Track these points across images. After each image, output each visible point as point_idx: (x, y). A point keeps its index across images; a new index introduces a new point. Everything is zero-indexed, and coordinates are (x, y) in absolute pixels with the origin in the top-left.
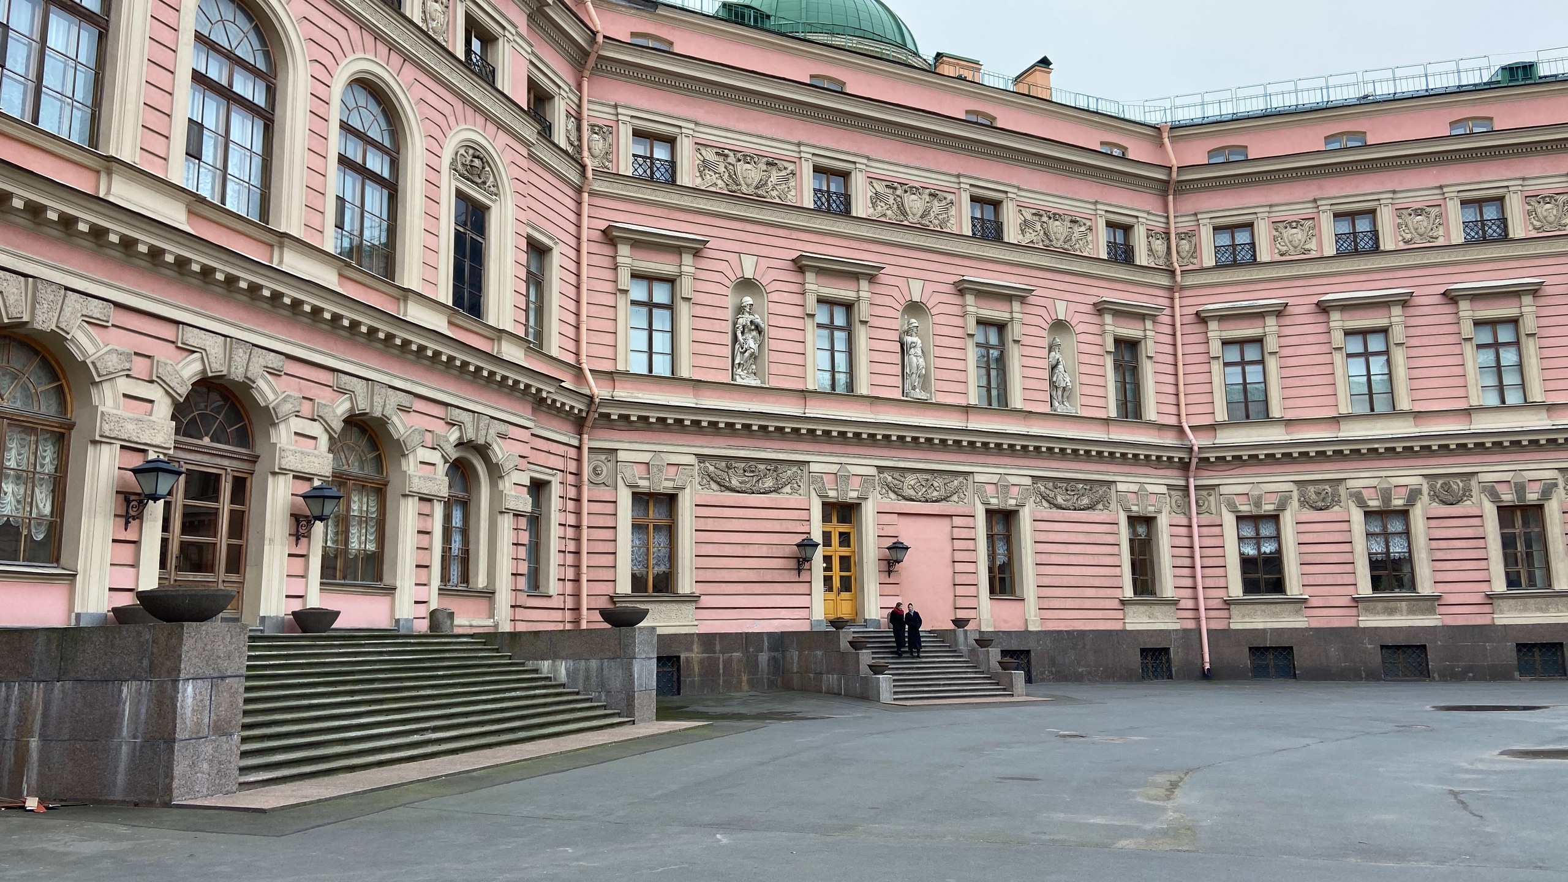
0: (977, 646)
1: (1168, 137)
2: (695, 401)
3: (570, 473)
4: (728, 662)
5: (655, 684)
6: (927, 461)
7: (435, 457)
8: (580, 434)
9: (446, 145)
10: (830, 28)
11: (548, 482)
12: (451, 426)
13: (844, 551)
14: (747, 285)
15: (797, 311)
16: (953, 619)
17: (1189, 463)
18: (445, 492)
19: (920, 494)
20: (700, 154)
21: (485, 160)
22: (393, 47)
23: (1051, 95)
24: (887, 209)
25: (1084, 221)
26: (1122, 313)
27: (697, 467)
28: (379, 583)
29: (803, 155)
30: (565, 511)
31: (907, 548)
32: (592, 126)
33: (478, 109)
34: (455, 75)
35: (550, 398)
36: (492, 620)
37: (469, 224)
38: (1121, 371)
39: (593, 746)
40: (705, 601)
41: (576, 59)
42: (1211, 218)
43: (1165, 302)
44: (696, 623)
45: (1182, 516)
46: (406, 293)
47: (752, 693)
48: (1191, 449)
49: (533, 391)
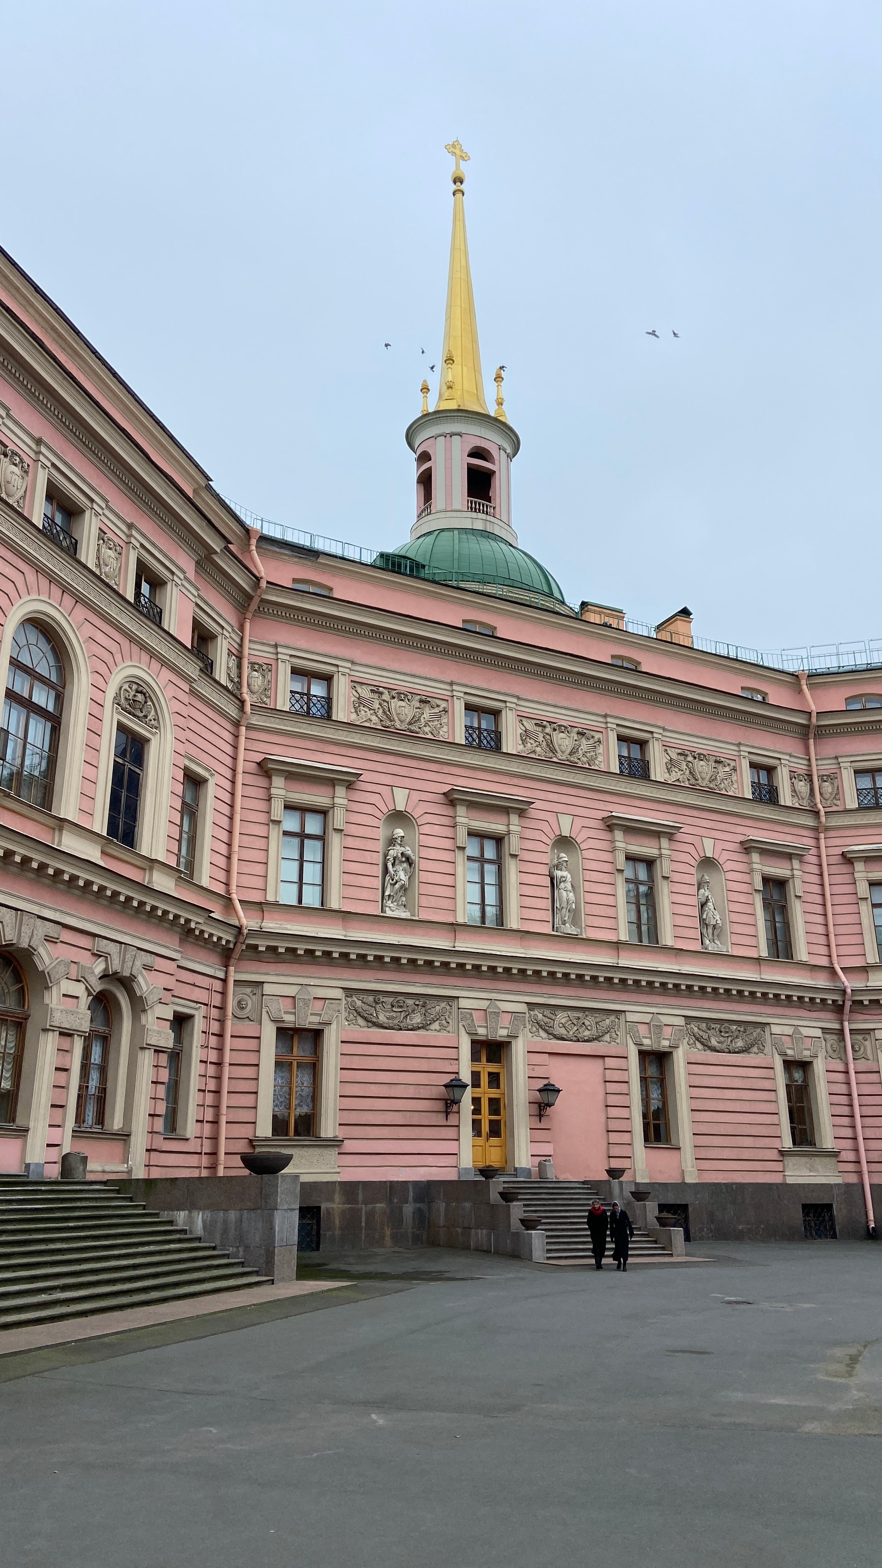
0: (633, 1199)
1: (807, 684)
2: (344, 933)
3: (214, 1007)
4: (371, 1214)
5: (296, 1238)
6: (579, 998)
7: (79, 990)
8: (227, 966)
9: (110, 681)
10: (481, 577)
11: (191, 1017)
12: (97, 957)
13: (494, 1093)
14: (398, 817)
15: (448, 844)
16: (608, 1169)
17: (843, 1006)
18: (86, 1026)
19: (571, 1033)
20: (356, 691)
21: (147, 695)
22: (66, 589)
23: (692, 642)
24: (537, 746)
25: (728, 761)
26: (769, 852)
27: (344, 1002)
28: (12, 1124)
29: (455, 693)
30: (207, 1047)
31: (559, 1091)
32: (252, 664)
33: (143, 647)
34: (124, 615)
35: (198, 928)
36: (126, 1166)
37: (128, 756)
38: (771, 910)
39: (231, 1310)
40: (348, 1146)
41: (239, 602)
42: (851, 762)
43: (811, 842)
44: (338, 1170)
45: (838, 1061)
46: (61, 823)
47: (395, 1249)
48: (844, 991)
49: (182, 921)
